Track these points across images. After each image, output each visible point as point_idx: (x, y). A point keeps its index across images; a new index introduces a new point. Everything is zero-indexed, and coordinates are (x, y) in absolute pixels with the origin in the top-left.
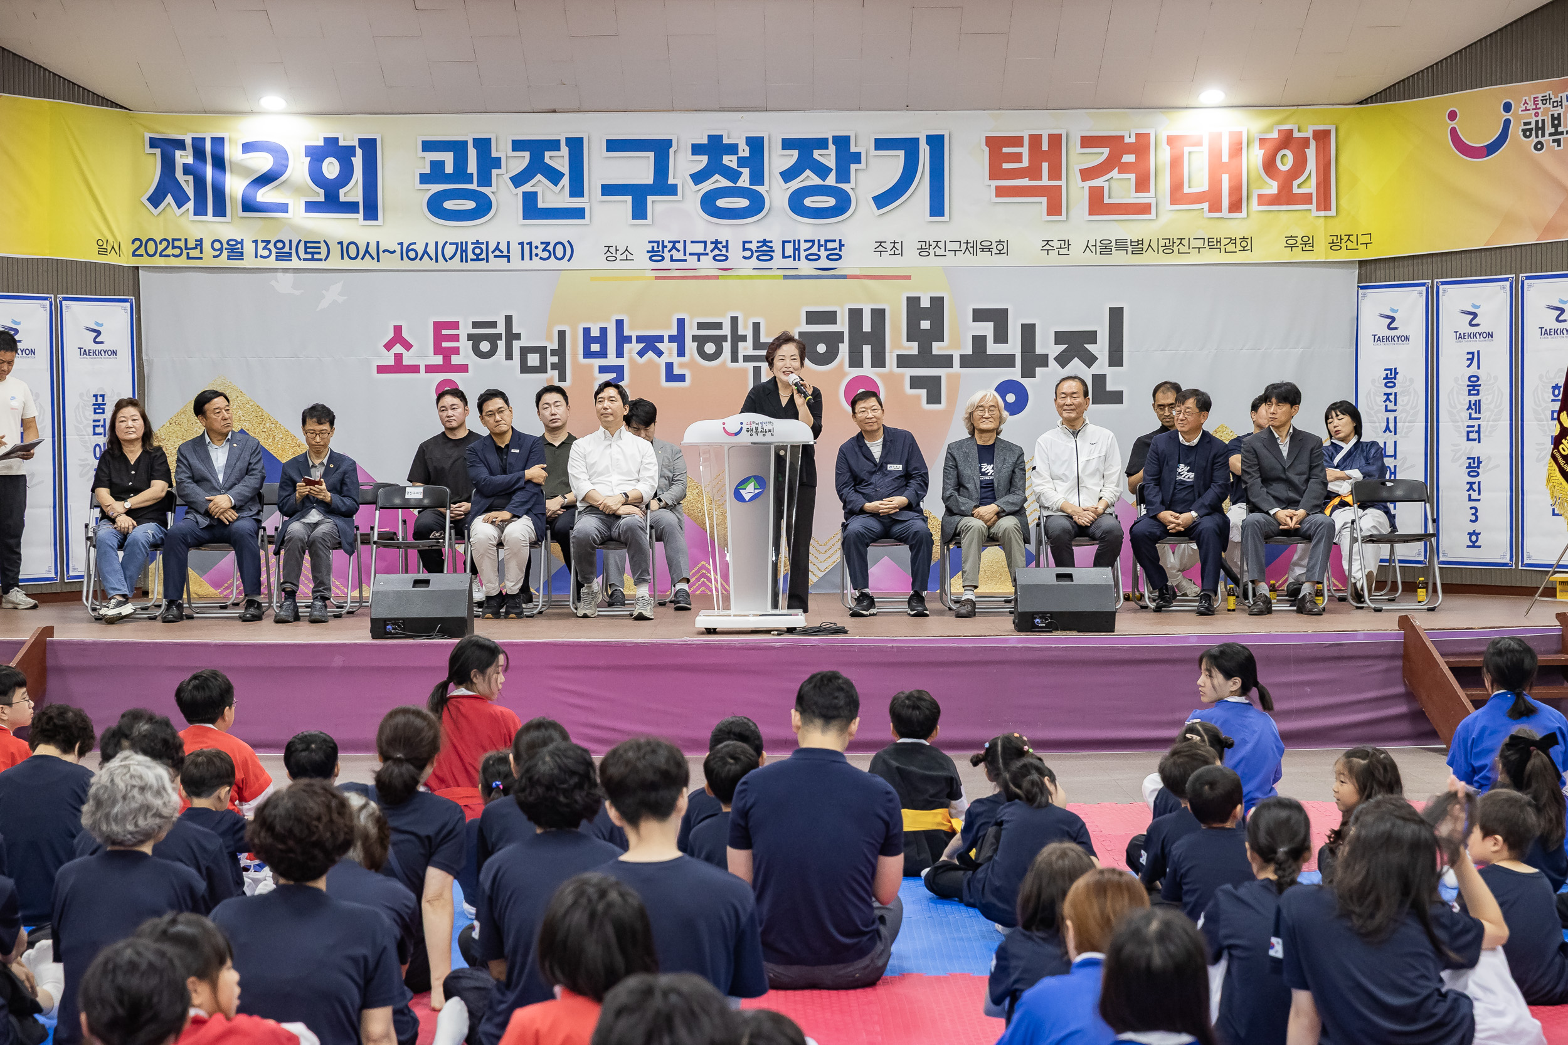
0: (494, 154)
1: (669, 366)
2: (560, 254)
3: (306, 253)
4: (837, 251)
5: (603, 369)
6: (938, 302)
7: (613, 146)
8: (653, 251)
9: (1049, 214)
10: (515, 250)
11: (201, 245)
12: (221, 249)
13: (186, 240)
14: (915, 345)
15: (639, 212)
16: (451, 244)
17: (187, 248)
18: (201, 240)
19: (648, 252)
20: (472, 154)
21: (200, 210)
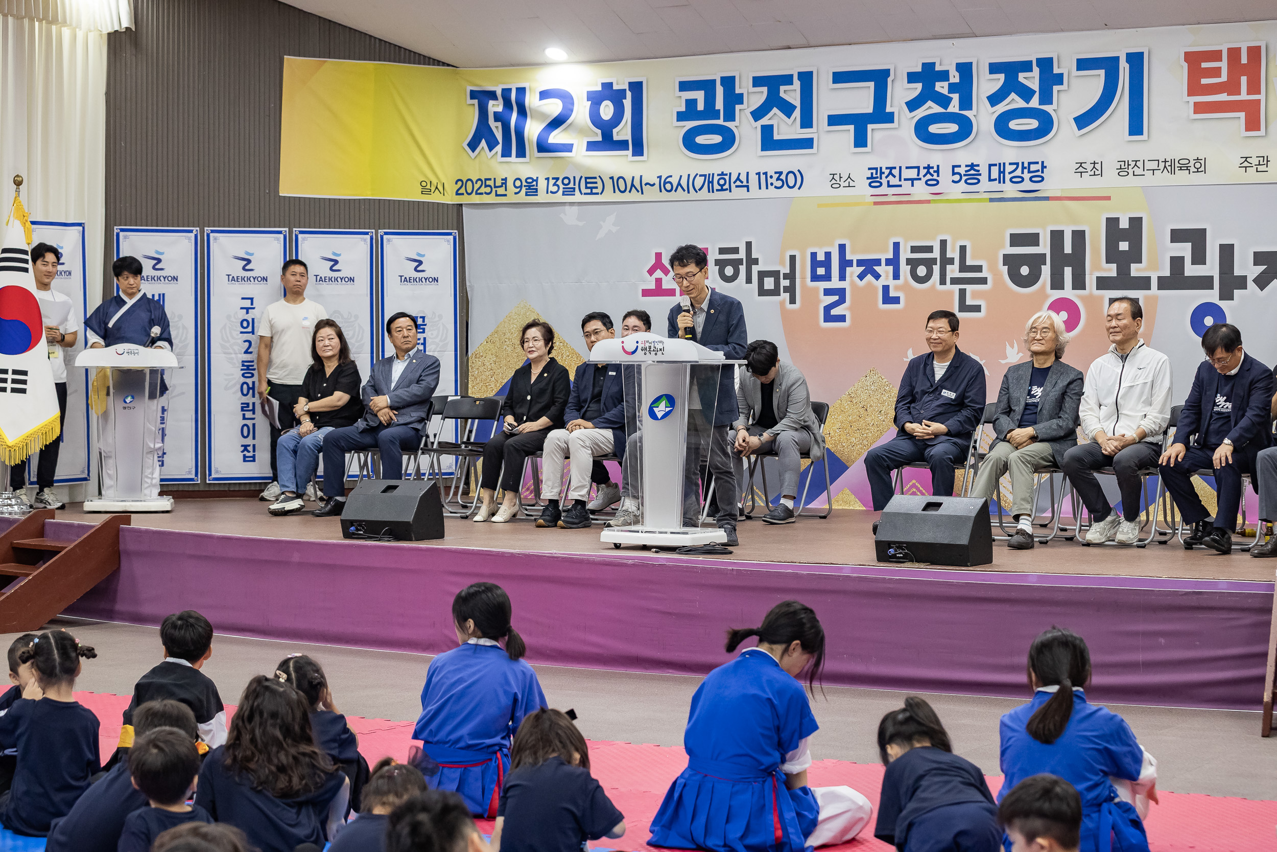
0: (738, 91)
1: (886, 289)
2: (791, 183)
3: (587, 188)
4: (1039, 173)
5: (828, 292)
6: (1136, 223)
7: (840, 77)
8: (872, 177)
9: (1247, 129)
10: (753, 179)
11: (505, 184)
12: (521, 187)
13: (495, 179)
14: (1114, 266)
15: (861, 141)
16: (700, 176)
17: (495, 187)
18: (506, 179)
19: (868, 178)
20: (720, 91)
21: (506, 153)
